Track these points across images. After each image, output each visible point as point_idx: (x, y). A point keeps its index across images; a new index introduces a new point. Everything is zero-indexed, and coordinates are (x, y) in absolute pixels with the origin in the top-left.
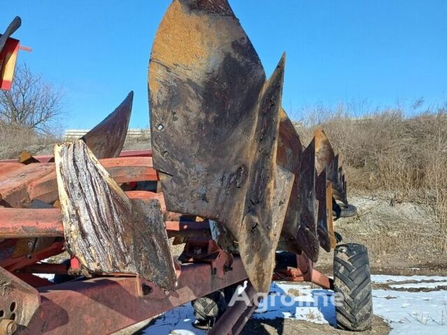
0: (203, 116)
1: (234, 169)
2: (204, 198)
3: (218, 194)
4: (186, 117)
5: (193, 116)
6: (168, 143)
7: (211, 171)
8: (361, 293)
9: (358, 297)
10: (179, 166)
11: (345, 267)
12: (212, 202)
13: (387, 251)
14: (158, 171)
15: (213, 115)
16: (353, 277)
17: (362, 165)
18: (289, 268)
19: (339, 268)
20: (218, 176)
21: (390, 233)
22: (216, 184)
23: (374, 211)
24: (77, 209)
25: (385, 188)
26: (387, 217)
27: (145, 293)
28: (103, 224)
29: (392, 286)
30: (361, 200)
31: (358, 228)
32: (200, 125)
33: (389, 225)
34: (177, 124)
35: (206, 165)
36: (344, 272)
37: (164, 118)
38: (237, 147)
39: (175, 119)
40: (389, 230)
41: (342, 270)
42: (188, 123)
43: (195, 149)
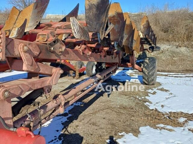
0: (96, 12)
1: (101, 23)
2: (95, 29)
3: (98, 28)
4: (93, 12)
5: (94, 12)
6: (89, 18)
7: (97, 24)
8: (151, 73)
9: (150, 74)
10: (91, 23)
11: (147, 64)
12: (97, 30)
13: (171, 65)
14: (87, 24)
15: (98, 12)
16: (149, 67)
17: (167, 31)
18: (127, 63)
19: (145, 64)
20: (98, 24)
21: (174, 58)
22: (98, 26)
23: (169, 50)
24: (74, 29)
25: (175, 41)
26: (174, 52)
27: (83, 54)
28: (78, 31)
29: (169, 76)
30: (165, 45)
31: (162, 56)
32: (95, 14)
33: (174, 55)
34: (91, 14)
35: (96, 22)
36: (146, 66)
37: (88, 12)
38: (102, 19)
39: (90, 13)
40: (174, 57)
41: (146, 65)
42: (93, 14)
43: (94, 19)
